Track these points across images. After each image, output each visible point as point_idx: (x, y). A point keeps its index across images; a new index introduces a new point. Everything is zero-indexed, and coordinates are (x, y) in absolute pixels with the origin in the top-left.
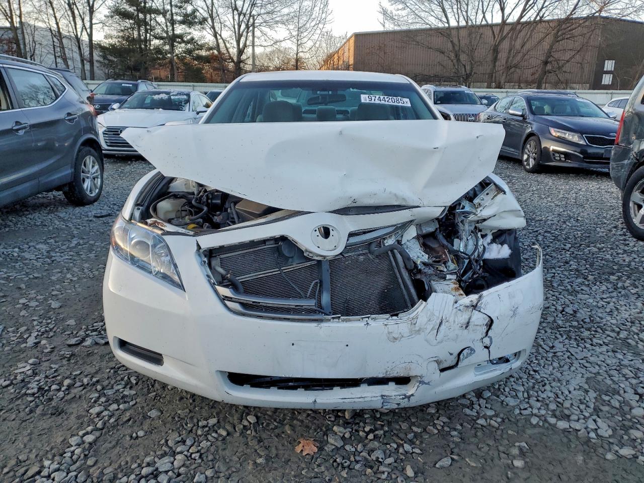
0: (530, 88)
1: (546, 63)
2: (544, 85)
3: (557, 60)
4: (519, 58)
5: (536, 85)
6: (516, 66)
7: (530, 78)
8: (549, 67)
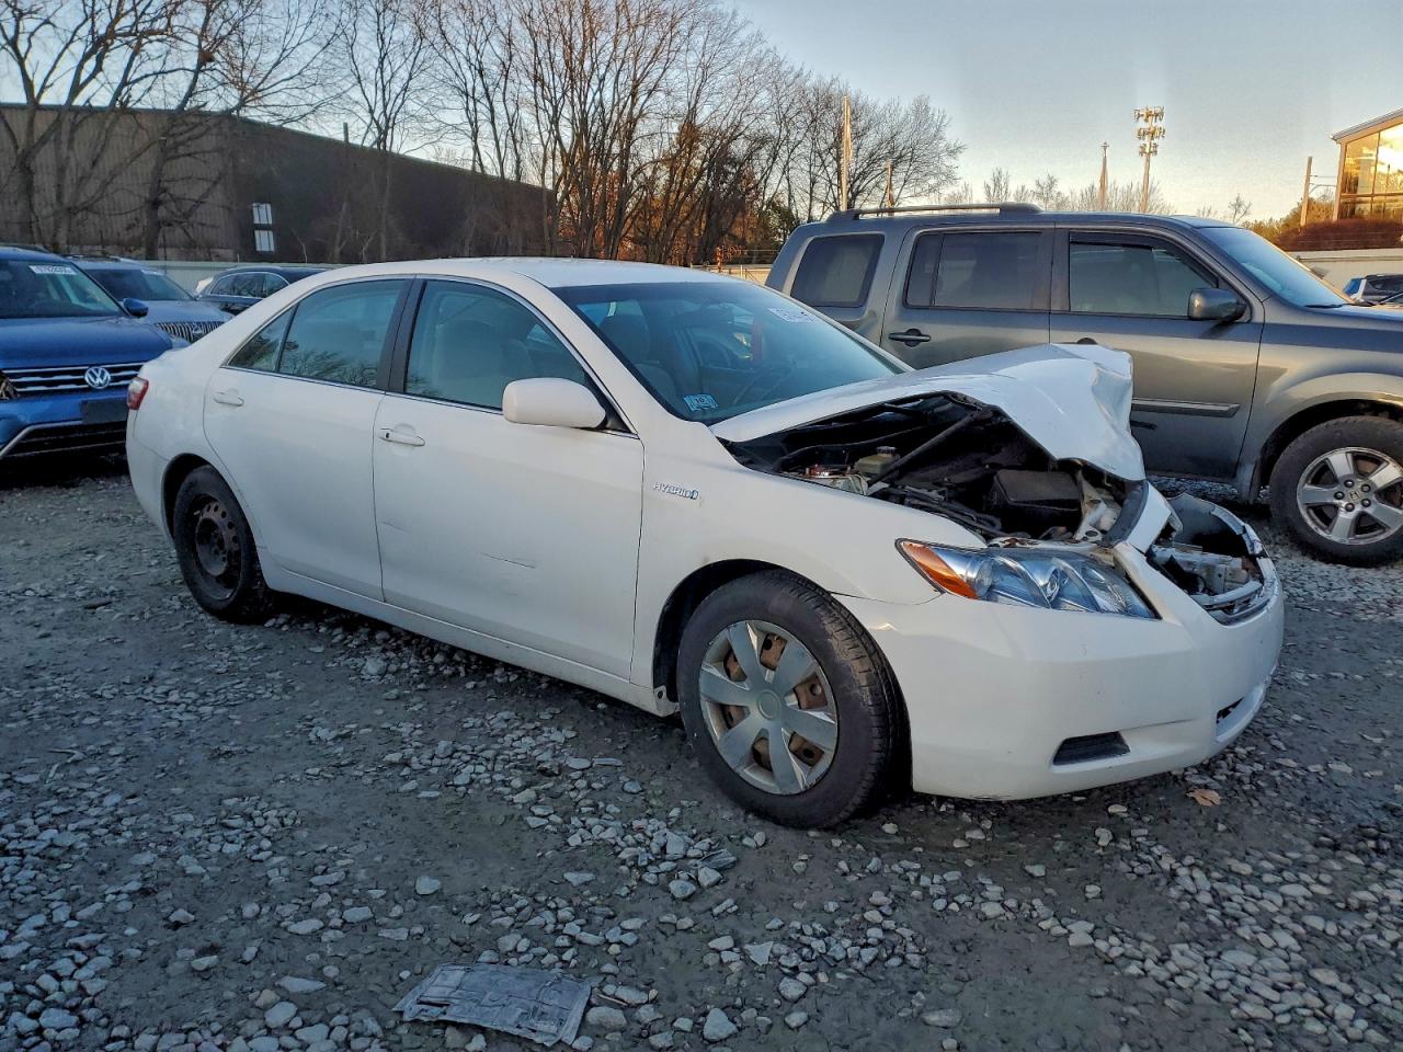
0: (130, 258)
1: (155, 204)
2: (160, 252)
3: (176, 200)
4: (91, 188)
5: (143, 250)
6: (87, 208)
7: (126, 237)
8: (162, 212)
